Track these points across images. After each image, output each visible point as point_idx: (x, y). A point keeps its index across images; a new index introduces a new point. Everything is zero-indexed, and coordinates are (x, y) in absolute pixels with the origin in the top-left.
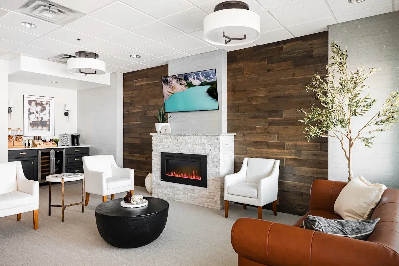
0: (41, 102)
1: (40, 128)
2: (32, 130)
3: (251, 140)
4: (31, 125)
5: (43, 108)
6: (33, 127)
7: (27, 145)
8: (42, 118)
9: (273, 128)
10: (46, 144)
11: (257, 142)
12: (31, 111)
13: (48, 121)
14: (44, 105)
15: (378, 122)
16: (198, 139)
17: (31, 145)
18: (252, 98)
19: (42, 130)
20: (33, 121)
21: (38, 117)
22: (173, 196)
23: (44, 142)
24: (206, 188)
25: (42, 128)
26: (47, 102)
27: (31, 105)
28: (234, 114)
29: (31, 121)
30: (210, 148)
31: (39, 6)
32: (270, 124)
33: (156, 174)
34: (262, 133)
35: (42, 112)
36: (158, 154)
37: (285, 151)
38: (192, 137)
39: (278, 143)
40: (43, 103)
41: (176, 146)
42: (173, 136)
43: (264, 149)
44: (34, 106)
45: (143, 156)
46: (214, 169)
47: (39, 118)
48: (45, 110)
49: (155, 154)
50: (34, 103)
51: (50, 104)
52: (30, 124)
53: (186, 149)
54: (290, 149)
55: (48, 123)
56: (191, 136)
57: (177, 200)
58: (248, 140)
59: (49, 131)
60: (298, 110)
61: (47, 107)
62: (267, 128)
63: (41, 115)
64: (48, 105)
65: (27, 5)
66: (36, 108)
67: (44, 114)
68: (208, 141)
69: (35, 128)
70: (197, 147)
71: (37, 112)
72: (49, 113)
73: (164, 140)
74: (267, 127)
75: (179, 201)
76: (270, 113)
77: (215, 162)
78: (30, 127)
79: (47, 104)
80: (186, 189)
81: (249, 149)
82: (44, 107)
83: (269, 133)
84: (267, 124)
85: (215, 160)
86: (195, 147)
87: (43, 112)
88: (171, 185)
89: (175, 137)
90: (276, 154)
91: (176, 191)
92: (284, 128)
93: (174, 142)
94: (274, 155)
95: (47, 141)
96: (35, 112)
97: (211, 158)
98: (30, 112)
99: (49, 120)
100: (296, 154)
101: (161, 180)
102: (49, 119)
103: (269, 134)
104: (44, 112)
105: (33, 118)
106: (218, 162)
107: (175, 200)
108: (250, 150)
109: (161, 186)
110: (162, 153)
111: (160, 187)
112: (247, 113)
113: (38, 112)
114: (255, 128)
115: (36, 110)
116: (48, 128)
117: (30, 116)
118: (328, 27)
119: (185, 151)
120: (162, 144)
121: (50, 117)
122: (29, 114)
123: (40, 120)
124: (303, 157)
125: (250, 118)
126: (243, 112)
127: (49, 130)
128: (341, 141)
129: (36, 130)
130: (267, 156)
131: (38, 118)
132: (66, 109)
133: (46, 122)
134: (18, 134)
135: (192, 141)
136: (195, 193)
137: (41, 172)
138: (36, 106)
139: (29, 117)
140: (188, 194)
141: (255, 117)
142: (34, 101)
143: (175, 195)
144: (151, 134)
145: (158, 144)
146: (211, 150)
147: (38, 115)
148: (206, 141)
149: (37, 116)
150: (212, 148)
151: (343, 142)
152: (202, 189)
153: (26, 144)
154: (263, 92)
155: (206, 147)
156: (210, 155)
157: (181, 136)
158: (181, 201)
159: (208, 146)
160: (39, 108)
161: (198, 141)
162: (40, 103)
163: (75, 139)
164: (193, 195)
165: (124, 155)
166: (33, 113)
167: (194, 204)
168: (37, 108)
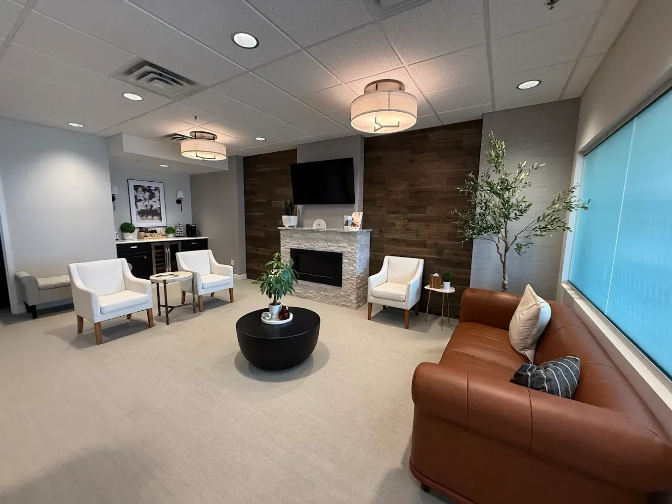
0: (149, 187)
4: (139, 214)
9: (414, 226)
11: (395, 240)
15: (536, 228)
16: (332, 235)
18: (391, 191)
24: (341, 288)
26: (156, 187)
27: (137, 191)
30: (346, 245)
31: (149, 73)
32: (409, 221)
34: (401, 230)
36: (287, 250)
37: (425, 250)
38: (326, 233)
39: (417, 241)
40: (152, 188)
41: (308, 242)
42: (304, 231)
43: (402, 247)
45: (268, 250)
46: (349, 268)
49: (284, 249)
50: (140, 189)
53: (319, 246)
54: (431, 248)
56: (324, 232)
58: (385, 237)
60: (452, 212)
61: (156, 193)
62: (406, 225)
63: (151, 202)
65: (130, 71)
68: (344, 238)
70: (331, 244)
72: (159, 200)
73: (293, 235)
74: (407, 223)
76: (411, 209)
77: (351, 261)
80: (318, 288)
84: (407, 221)
85: (351, 259)
86: (329, 244)
88: (302, 283)
90: (419, 253)
91: (308, 290)
92: (426, 225)
93: (305, 238)
94: (414, 254)
97: (346, 256)
98: (137, 199)
100: (436, 254)
103: (408, 231)
105: (141, 206)
106: (354, 260)
107: (307, 299)
108: (388, 248)
110: (291, 249)
112: (386, 208)
114: (394, 224)
116: (159, 217)
118: (483, 115)
119: (317, 248)
120: (292, 239)
122: (136, 202)
124: (444, 257)
125: (388, 213)
126: (381, 207)
128: (496, 245)
129: (145, 219)
130: (405, 254)
132: (178, 197)
136: (328, 293)
137: (156, 267)
139: (136, 205)
140: (321, 292)
141: (393, 212)
142: (141, 186)
144: (279, 228)
145: (287, 239)
146: (347, 248)
147: (147, 203)
148: (342, 238)
149: (145, 204)
151: (499, 246)
152: (336, 288)
154: (404, 185)
155: (341, 245)
156: (346, 253)
159: (344, 243)
160: (147, 195)
161: (332, 238)
162: (148, 189)
165: (246, 249)
167: (327, 302)
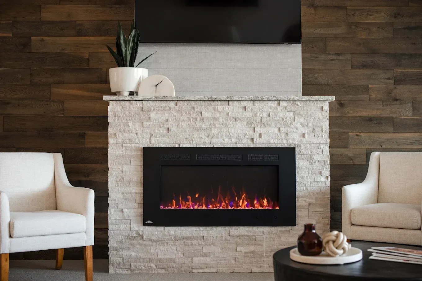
3: (358, 115)
9: (405, 91)
11: (371, 119)
16: (265, 109)
18: (357, 24)
22: (186, 261)
24: (295, 227)
28: (317, 57)
30: (302, 130)
32: (398, 81)
33: (125, 210)
34: (381, 100)
36: (129, 153)
38: (249, 105)
39: (417, 119)
41: (197, 130)
42: (186, 103)
43: (386, 133)
46: (313, 180)
49: (119, 152)
53: (230, 137)
56: (244, 104)
57: (201, 271)
58: (351, 115)
62: (392, 91)
68: (296, 114)
70: (264, 130)
73: (152, 115)
74: (392, 87)
75: (207, 270)
76: (399, 58)
77: (317, 163)
80: (228, 238)
81: (355, 134)
83: (397, 100)
84: (392, 81)
85: (315, 158)
86: (258, 130)
88: (179, 234)
89: (193, 105)
90: (412, 141)
91: (199, 248)
93: (189, 118)
94: (409, 144)
97: (305, 153)
101: (145, 224)
103: (396, 102)
106: (324, 161)
107: (195, 271)
108: (357, 137)
109: (141, 242)
110: (146, 149)
111: (140, 244)
112: (348, 56)
114: (367, 89)
119: (227, 140)
120: (146, 124)
125: (353, 67)
126: (338, 55)
130: (394, 147)
135: (248, 114)
136: (259, 245)
140: (239, 248)
141: (365, 66)
143: (195, 259)
145: (130, 124)
146: (306, 136)
148: (292, 114)
150: (306, 132)
152: (281, 231)
154: (383, 14)
155: (292, 129)
156: (302, 147)
157: (212, 103)
158: (214, 270)
159: (297, 126)
161: (265, 115)
164: (252, 248)
167: (256, 270)
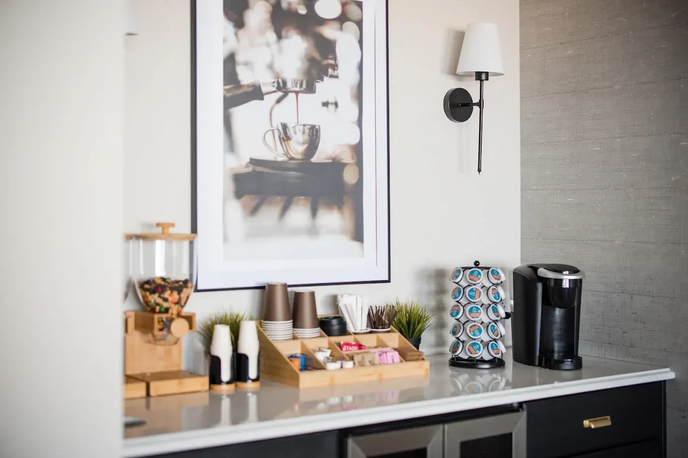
0: (309, 1)
1: (299, 215)
2: (253, 234)
4: (238, 194)
5: (317, 56)
6: (254, 211)
7: (226, 373)
8: (314, 135)
10: (362, 364)
12: (245, 77)
13: (347, 158)
14: (329, 32)
17: (253, 372)
19: (313, 231)
20: (254, 162)
21: (285, 127)
23: (335, 339)
25: (314, 213)
26: (344, 5)
27: (239, 24)
29: (240, 162)
35: (310, 89)
40: (318, 8)
44: (262, 32)
47: (291, 132)
48: (335, 67)
50: (258, 10)
51: (359, 24)
52: (231, 186)
55: (349, 177)
59: (355, 245)
61: (345, 43)
63: (309, 108)
64: (350, 26)
66: (275, 47)
67: (326, 104)
69: (269, 214)
71: (282, 87)
72: (359, 94)
78: (236, 208)
79: (342, 19)
82: (326, 48)
87: (319, 86)
95: (351, 328)
96: (266, 81)
98: (237, 84)
99: (358, 150)
102: (355, 141)
104: (325, 88)
105: (256, 134)
113: (289, 85)
115: (277, 67)
116: (347, 219)
117: (240, 113)
121: (360, 123)
122: (229, 103)
123: (297, 147)
127: (358, 236)
129: (272, 233)
131: (285, 137)
133: (336, 166)
134: (160, 272)
138: (271, 36)
139: (229, 125)
147: (287, 111)
149: (278, 120)
153: (215, 363)
160: (294, 52)
162: (302, 10)
163: (558, 312)
166: (256, 93)
168: (280, 51)
